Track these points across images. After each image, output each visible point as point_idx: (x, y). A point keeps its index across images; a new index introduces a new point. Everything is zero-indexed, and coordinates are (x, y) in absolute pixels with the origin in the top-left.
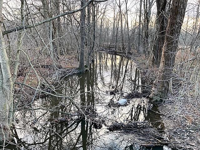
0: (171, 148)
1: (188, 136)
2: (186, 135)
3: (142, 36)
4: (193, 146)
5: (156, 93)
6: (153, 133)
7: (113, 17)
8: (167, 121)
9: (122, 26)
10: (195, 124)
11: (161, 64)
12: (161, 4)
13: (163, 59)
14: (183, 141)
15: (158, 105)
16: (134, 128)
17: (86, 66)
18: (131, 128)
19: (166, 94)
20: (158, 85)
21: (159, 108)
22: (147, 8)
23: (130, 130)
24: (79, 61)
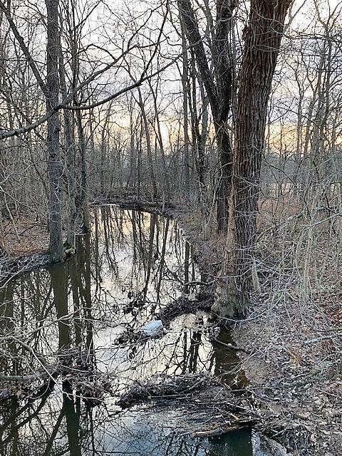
0: (261, 431)
1: (294, 397)
2: (290, 394)
3: (192, 168)
4: (306, 419)
5: (225, 299)
6: (221, 401)
7: (129, 126)
8: (251, 363)
9: (149, 146)
10: (307, 365)
11: (230, 235)
12: (220, 107)
13: (231, 225)
14: (285, 410)
15: (231, 326)
16: (179, 391)
17: (67, 245)
18: (172, 393)
19: (246, 298)
20: (227, 282)
21: (234, 334)
22: (195, 110)
23: (169, 398)
24: (48, 232)
